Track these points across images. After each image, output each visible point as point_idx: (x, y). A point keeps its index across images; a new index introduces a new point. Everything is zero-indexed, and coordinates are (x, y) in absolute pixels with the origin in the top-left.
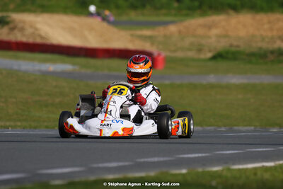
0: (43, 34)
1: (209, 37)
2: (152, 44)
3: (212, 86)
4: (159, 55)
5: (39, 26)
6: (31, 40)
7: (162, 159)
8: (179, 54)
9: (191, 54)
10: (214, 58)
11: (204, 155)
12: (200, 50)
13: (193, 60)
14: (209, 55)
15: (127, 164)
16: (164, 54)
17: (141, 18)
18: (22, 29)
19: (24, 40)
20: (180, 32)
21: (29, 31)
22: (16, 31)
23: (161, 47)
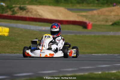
0: (40, 14)
1: (111, 16)
2: (86, 19)
3: (112, 37)
4: (89, 23)
5: (38, 11)
6: (35, 17)
7: (90, 67)
8: (98, 23)
9: (103, 23)
10: (113, 25)
11: (108, 66)
12: (107, 21)
13: (104, 25)
14: (111, 23)
15: (75, 69)
16: (91, 23)
17: (82, 8)
18: (31, 12)
19: (32, 16)
20: (98, 13)
21: (34, 13)
22: (29, 13)
23: (90, 20)
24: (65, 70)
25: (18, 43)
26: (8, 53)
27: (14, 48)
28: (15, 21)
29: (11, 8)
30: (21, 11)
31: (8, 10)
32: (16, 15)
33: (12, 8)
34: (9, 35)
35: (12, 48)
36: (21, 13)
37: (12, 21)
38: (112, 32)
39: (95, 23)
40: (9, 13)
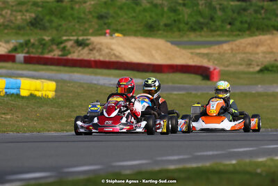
0: (117, 54)
1: (258, 54)
2: (209, 61)
3: (260, 95)
4: (215, 69)
5: (113, 47)
6: (107, 59)
7: (215, 153)
8: (232, 69)
9: (241, 68)
10: (261, 71)
11: (251, 149)
12: (249, 65)
13: (244, 73)
14: (258, 69)
16: (219, 68)
17: (199, 39)
18: (100, 50)
19: (102, 59)
20: (232, 49)
21: (106, 51)
22: (95, 52)
23: (216, 62)
24: (164, 158)
25: (75, 111)
26: (55, 130)
27: (67, 121)
28: (67, 69)
29: (59, 44)
30: (80, 48)
31: (54, 47)
32: (70, 57)
33: (61, 43)
34: (56, 95)
35: (63, 121)
36: (79, 51)
37: (62, 68)
38: (260, 86)
39: (227, 69)
40: (56, 53)
